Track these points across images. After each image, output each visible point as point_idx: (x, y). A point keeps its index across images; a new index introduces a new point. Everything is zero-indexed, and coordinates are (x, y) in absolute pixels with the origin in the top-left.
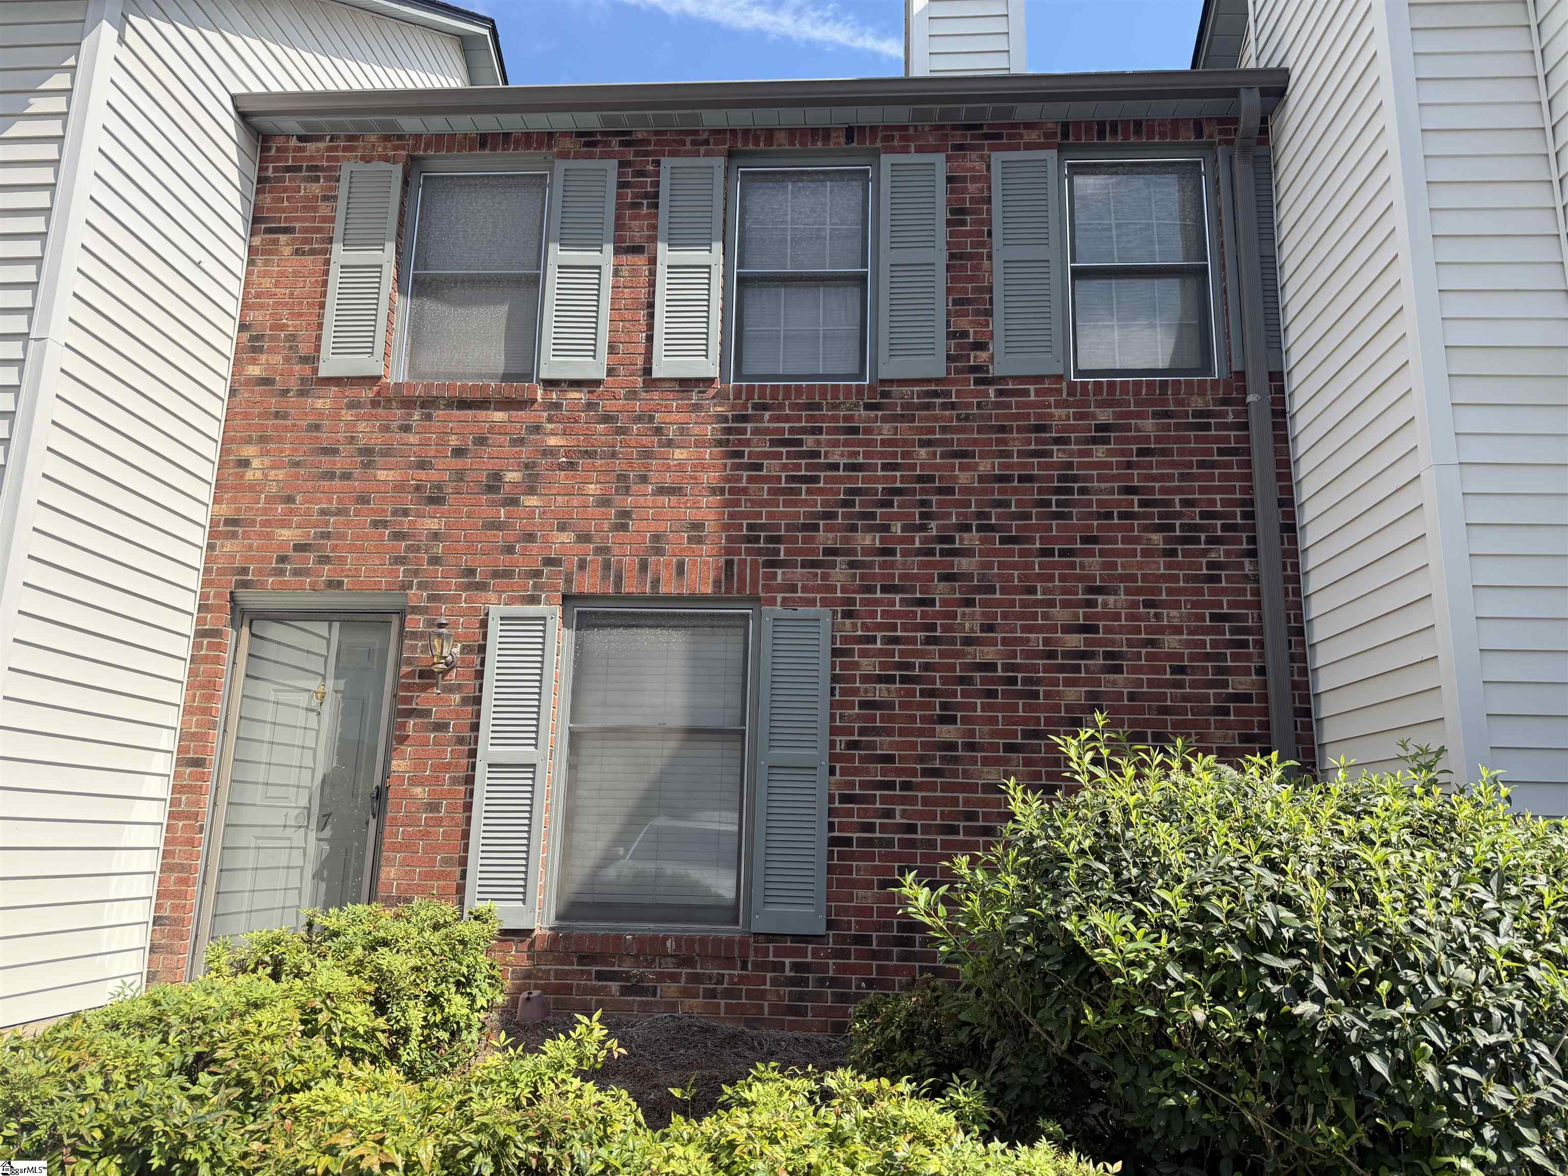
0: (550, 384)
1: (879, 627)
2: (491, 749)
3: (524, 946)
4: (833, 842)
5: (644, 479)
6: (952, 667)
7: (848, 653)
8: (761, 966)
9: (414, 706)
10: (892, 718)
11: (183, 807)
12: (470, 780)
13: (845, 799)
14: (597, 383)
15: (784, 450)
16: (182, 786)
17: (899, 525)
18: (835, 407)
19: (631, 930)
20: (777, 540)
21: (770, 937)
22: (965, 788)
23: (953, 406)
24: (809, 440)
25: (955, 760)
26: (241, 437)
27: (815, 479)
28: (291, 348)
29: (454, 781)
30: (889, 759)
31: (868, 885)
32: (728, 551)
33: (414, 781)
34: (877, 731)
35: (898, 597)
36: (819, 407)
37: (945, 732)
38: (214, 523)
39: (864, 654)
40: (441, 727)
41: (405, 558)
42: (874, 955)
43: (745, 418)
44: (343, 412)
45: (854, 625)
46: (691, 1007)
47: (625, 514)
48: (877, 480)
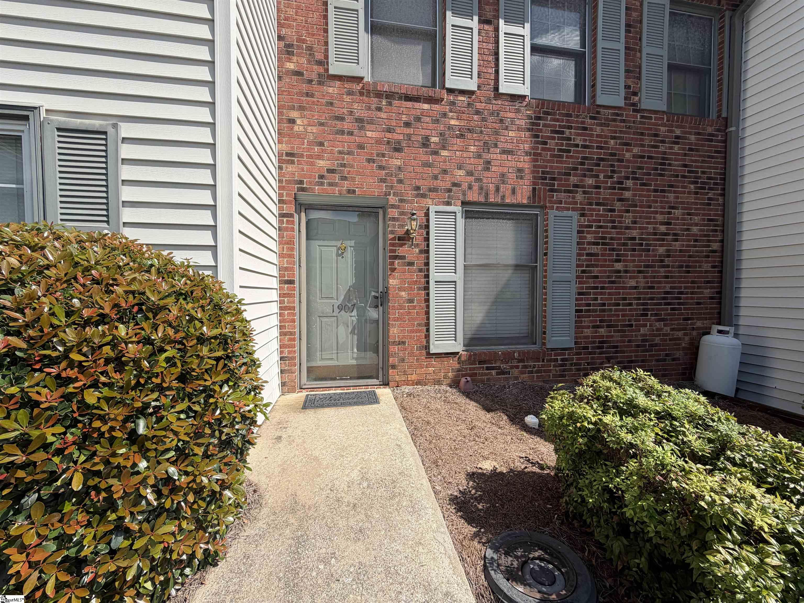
0: (451, 91)
1: (594, 221)
2: (435, 274)
3: (456, 359)
4: (577, 311)
5: (496, 146)
6: (620, 239)
7: (582, 232)
8: (550, 360)
9: (397, 254)
10: (598, 260)
11: (286, 304)
12: (427, 288)
13: (580, 294)
14: (472, 93)
15: (556, 135)
16: (284, 294)
17: (602, 175)
18: (577, 116)
19: (500, 349)
20: (554, 179)
21: (552, 350)
22: (624, 288)
23: (624, 121)
24: (567, 131)
25: (620, 277)
26: (288, 106)
27: (569, 151)
28: (310, 55)
29: (419, 289)
30: (597, 277)
31: (588, 327)
32: (534, 184)
33: (400, 289)
34: (593, 266)
35: (601, 208)
36: (570, 116)
37: (619, 266)
38: (280, 154)
39: (588, 233)
40: (411, 264)
41: (385, 179)
42: (590, 353)
43: (539, 118)
44: (345, 96)
45: (585, 220)
46: (523, 378)
47: (489, 163)
48: (594, 153)
